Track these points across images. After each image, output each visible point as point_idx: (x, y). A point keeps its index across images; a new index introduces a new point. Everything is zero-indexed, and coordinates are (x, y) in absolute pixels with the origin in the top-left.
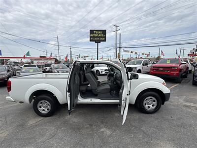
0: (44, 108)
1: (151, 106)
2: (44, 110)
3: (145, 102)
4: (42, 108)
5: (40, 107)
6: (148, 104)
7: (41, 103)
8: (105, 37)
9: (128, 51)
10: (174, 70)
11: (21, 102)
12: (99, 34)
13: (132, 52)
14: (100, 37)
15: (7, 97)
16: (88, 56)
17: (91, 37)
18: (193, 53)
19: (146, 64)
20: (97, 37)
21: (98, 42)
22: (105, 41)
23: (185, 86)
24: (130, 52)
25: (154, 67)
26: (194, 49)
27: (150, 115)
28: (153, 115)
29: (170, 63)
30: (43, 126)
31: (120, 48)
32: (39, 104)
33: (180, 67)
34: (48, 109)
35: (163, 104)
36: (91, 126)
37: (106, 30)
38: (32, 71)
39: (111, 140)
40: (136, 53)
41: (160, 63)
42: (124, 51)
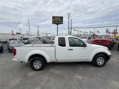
0: (37, 65)
1: (101, 62)
2: (37, 67)
3: (97, 60)
4: (36, 65)
5: (35, 65)
6: (99, 62)
7: (35, 62)
8: (62, 21)
9: (76, 31)
10: (108, 42)
11: (21, 62)
12: (58, 19)
13: (78, 31)
14: (59, 21)
15: (13, 59)
16: (50, 33)
17: (53, 21)
18: (115, 32)
19: (90, 38)
20: (57, 21)
21: (58, 24)
22: (62, 23)
23: (114, 52)
24: (77, 31)
25: (95, 40)
26: (115, 30)
27: (101, 68)
28: (102, 68)
29: (104, 38)
30: (39, 76)
31: (71, 28)
32: (34, 63)
33: (111, 40)
34: (40, 66)
35: (107, 61)
36: (69, 75)
37: (63, 17)
38: (17, 43)
39: (84, 81)
40: (81, 32)
41: (98, 38)
42: (74, 30)
